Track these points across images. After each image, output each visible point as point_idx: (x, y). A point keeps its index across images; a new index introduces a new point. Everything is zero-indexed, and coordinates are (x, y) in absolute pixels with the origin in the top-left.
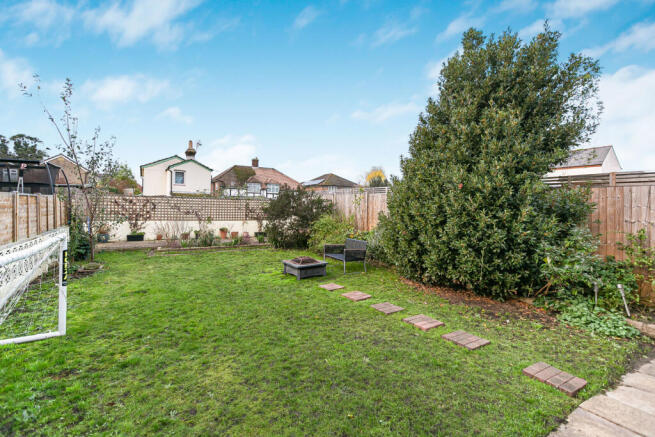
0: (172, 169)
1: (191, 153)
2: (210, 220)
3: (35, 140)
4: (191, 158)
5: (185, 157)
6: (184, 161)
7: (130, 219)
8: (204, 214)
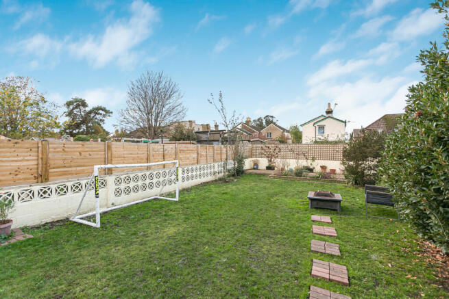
0: (316, 125)
1: (329, 112)
2: (313, 159)
3: (272, 117)
4: (330, 115)
5: (325, 114)
6: (326, 118)
7: (268, 157)
8: (311, 155)
